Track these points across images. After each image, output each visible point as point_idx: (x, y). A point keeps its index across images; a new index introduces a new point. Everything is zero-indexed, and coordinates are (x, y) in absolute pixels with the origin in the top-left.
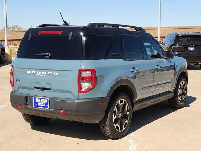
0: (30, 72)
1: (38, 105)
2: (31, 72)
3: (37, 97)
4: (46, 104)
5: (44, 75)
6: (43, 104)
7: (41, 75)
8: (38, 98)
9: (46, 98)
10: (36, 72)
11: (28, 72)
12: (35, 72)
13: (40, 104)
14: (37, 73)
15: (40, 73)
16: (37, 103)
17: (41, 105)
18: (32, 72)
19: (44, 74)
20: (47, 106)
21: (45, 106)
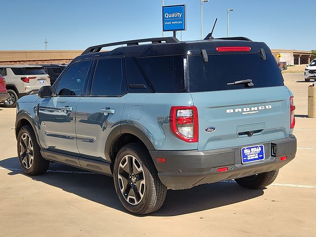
0: (232, 111)
1: (248, 159)
2: (234, 110)
3: (245, 148)
4: (259, 154)
5: (255, 112)
6: (254, 155)
7: (250, 113)
8: (247, 148)
9: (259, 146)
10: (242, 110)
11: (228, 111)
12: (240, 110)
13: (250, 156)
14: (245, 110)
15: (248, 109)
16: (247, 157)
17: (252, 158)
18: (236, 110)
19: (254, 110)
20: (261, 156)
21: (257, 157)
